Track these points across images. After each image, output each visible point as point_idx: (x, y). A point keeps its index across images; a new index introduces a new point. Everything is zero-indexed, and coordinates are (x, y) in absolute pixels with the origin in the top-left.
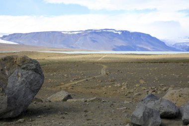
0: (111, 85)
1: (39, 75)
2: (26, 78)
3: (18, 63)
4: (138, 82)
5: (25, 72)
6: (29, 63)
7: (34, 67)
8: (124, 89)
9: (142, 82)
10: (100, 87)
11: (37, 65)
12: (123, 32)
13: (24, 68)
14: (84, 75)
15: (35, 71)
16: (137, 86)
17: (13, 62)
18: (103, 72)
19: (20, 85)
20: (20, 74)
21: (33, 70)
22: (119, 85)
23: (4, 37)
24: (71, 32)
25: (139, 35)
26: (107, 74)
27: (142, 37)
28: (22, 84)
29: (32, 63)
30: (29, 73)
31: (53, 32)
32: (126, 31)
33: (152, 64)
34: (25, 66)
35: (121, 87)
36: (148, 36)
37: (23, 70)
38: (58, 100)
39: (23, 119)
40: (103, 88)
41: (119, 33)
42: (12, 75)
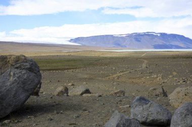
0: (149, 76)
1: (34, 74)
2: (18, 78)
3: (11, 62)
4: (172, 74)
5: (18, 71)
6: (23, 62)
7: (29, 66)
8: (160, 79)
9: (175, 73)
10: (140, 78)
11: (32, 64)
12: (161, 34)
13: (17, 68)
14: (128, 68)
15: (30, 71)
16: (170, 77)
17: (6, 61)
18: (144, 66)
19: (10, 85)
20: (12, 74)
21: (27, 69)
22: (155, 76)
23: (71, 40)
24: (120, 35)
25: (174, 36)
26: (147, 67)
27: (177, 38)
28: (13, 83)
29: (26, 62)
30: (23, 73)
31: (106, 35)
32: (164, 33)
33: (184, 59)
34: (18, 65)
35: (157, 77)
36: (183, 36)
37: (16, 70)
38: (77, 94)
39: (9, 121)
40: (142, 79)
41: (159, 35)
42: (3, 74)
